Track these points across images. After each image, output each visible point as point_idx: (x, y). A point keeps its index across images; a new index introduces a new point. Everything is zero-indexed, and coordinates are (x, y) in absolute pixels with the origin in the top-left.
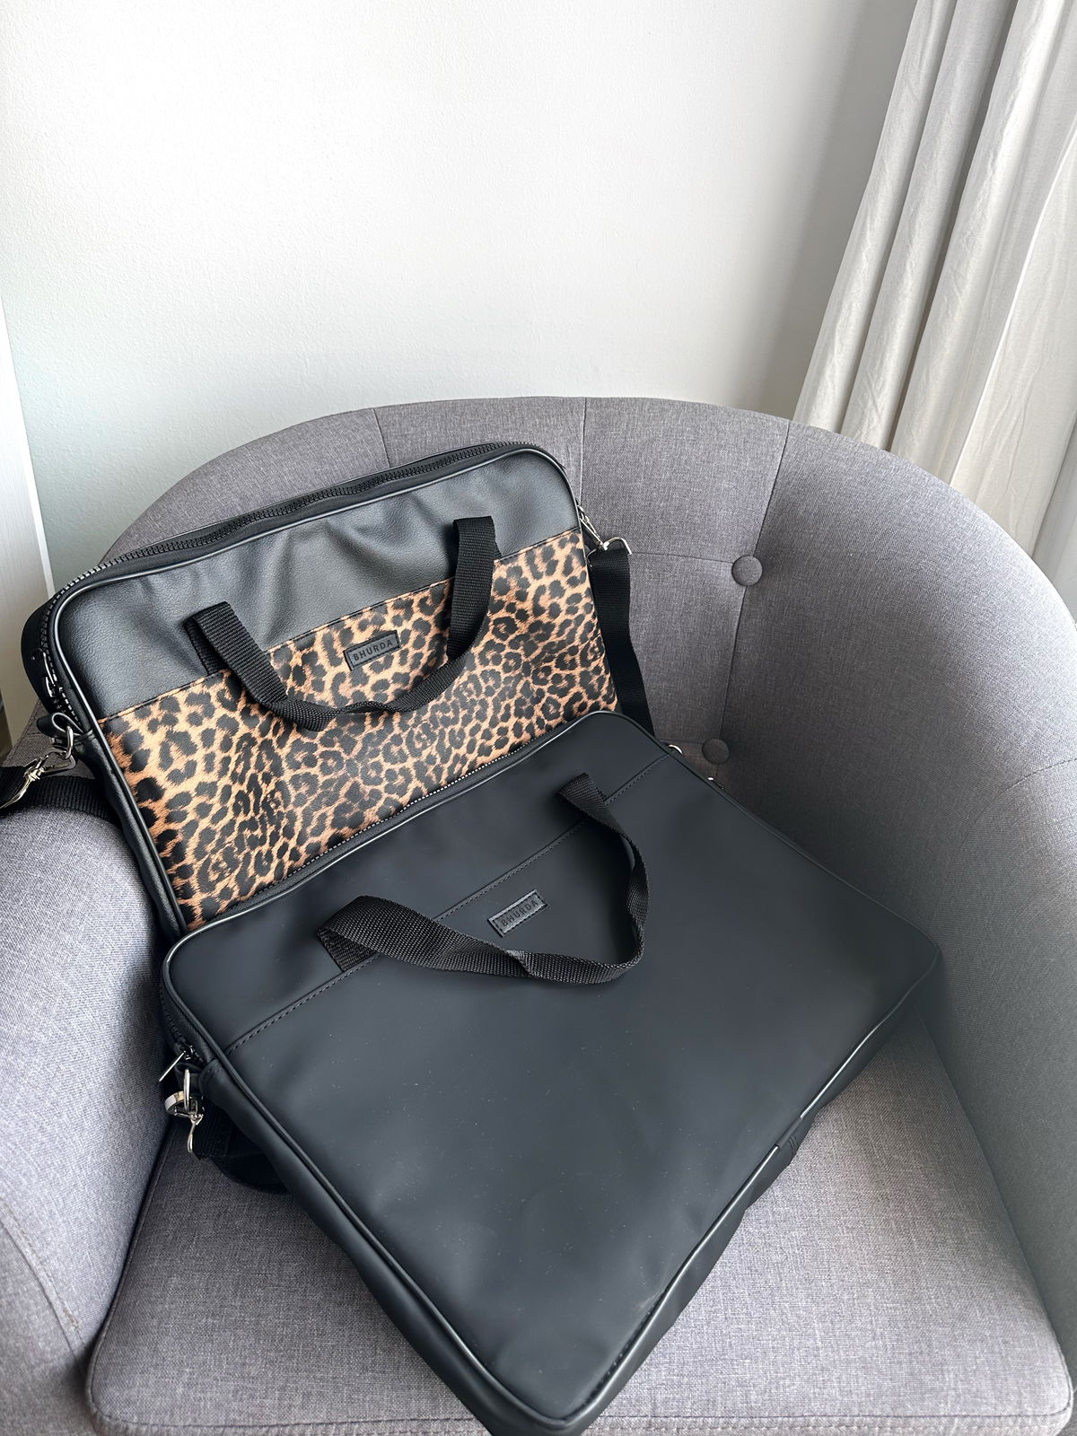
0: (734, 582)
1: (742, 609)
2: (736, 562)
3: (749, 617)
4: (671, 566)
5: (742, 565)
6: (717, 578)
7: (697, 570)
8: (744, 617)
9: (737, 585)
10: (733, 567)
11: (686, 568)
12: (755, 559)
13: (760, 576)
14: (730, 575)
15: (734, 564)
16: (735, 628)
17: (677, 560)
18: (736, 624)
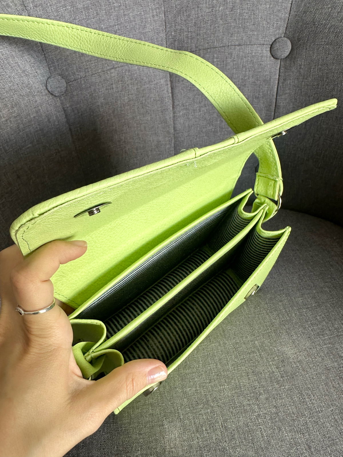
0: (272, 58)
1: (279, 76)
2: (272, 44)
3: (285, 80)
4: (231, 54)
5: (278, 45)
6: (262, 57)
7: (248, 53)
8: (281, 81)
9: (275, 60)
10: (271, 48)
11: (241, 53)
12: (286, 39)
13: (290, 50)
14: (269, 54)
15: (271, 45)
16: (276, 89)
17: (235, 49)
18: (276, 87)
